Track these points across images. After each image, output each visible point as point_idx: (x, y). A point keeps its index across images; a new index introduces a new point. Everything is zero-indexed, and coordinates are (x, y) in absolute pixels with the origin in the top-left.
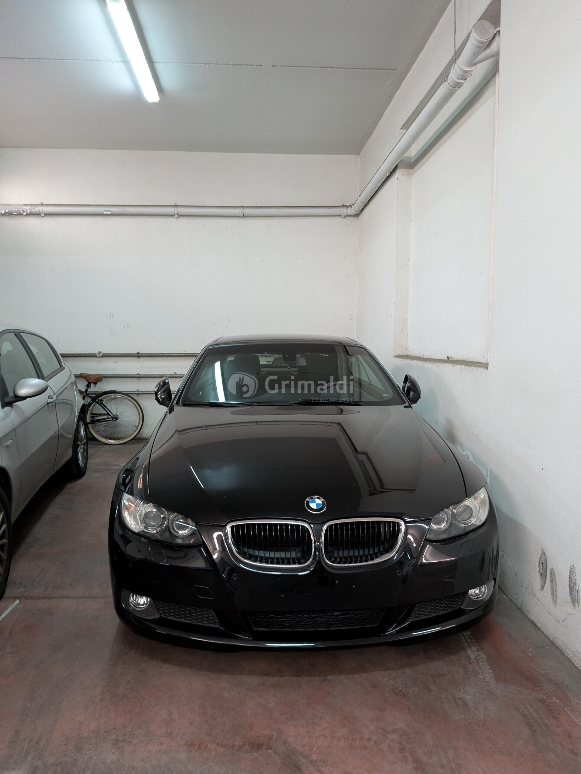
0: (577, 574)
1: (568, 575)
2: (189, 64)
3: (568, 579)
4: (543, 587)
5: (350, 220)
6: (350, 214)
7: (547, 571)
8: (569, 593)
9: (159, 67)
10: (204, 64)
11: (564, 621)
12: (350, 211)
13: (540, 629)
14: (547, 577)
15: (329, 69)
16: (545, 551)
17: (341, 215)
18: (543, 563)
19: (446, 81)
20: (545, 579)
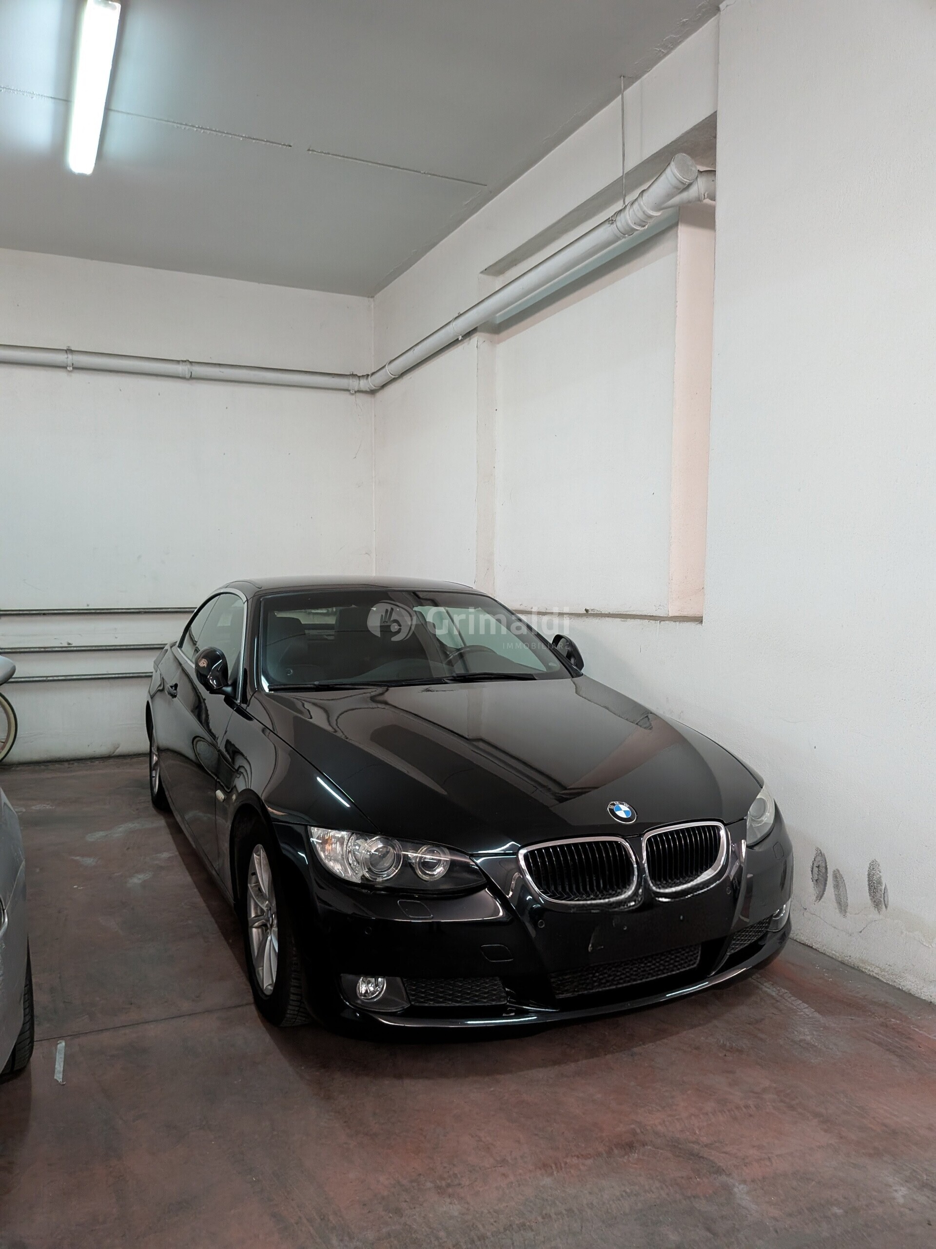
0: (882, 871)
1: (867, 873)
2: (171, 124)
3: (867, 879)
4: (820, 897)
5: (361, 398)
6: (364, 390)
7: (828, 875)
8: (870, 896)
9: (116, 119)
10: (199, 127)
11: (861, 932)
12: (364, 384)
13: (818, 951)
14: (828, 882)
15: (391, 168)
16: (821, 850)
17: (349, 389)
18: (818, 867)
19: (612, 223)
20: (825, 884)
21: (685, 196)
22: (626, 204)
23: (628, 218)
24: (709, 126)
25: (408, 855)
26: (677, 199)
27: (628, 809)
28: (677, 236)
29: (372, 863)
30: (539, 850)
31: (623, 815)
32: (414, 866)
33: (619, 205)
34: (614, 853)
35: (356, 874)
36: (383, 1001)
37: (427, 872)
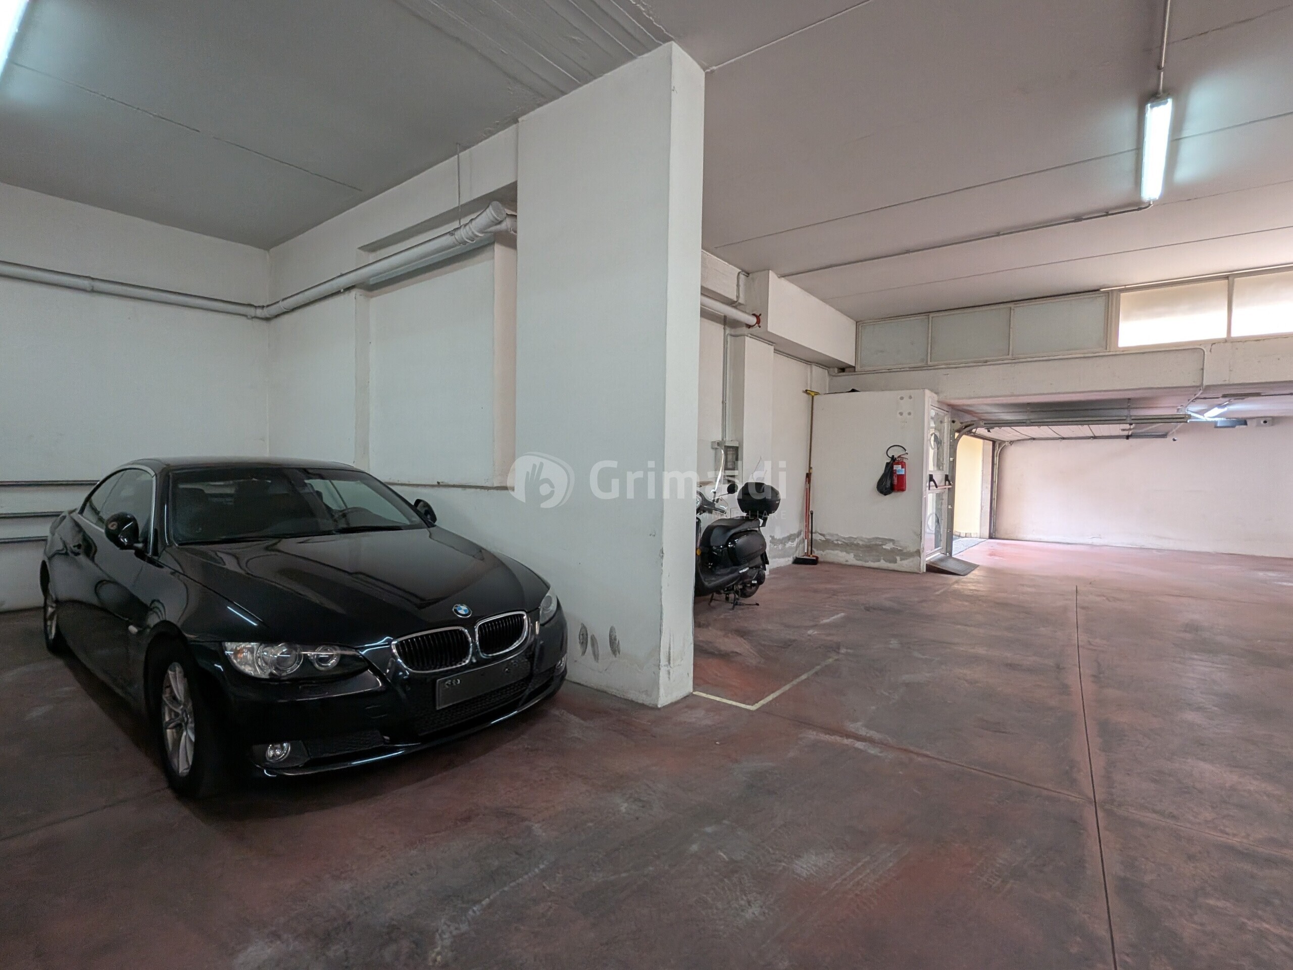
0: (617, 631)
1: (609, 634)
3: (609, 638)
4: (584, 653)
5: (257, 323)
7: (587, 639)
8: (610, 648)
11: (606, 670)
12: (259, 312)
13: (583, 685)
14: (588, 643)
16: (584, 624)
18: (583, 635)
19: (452, 235)
20: (587, 645)
21: (498, 227)
22: (462, 224)
23: (462, 234)
24: (513, 187)
25: (307, 654)
26: (493, 229)
27: (466, 609)
28: (494, 250)
29: (279, 663)
30: (406, 640)
31: (463, 613)
32: (313, 661)
33: (456, 224)
34: (457, 637)
35: (265, 672)
36: (289, 759)
37: (323, 664)
